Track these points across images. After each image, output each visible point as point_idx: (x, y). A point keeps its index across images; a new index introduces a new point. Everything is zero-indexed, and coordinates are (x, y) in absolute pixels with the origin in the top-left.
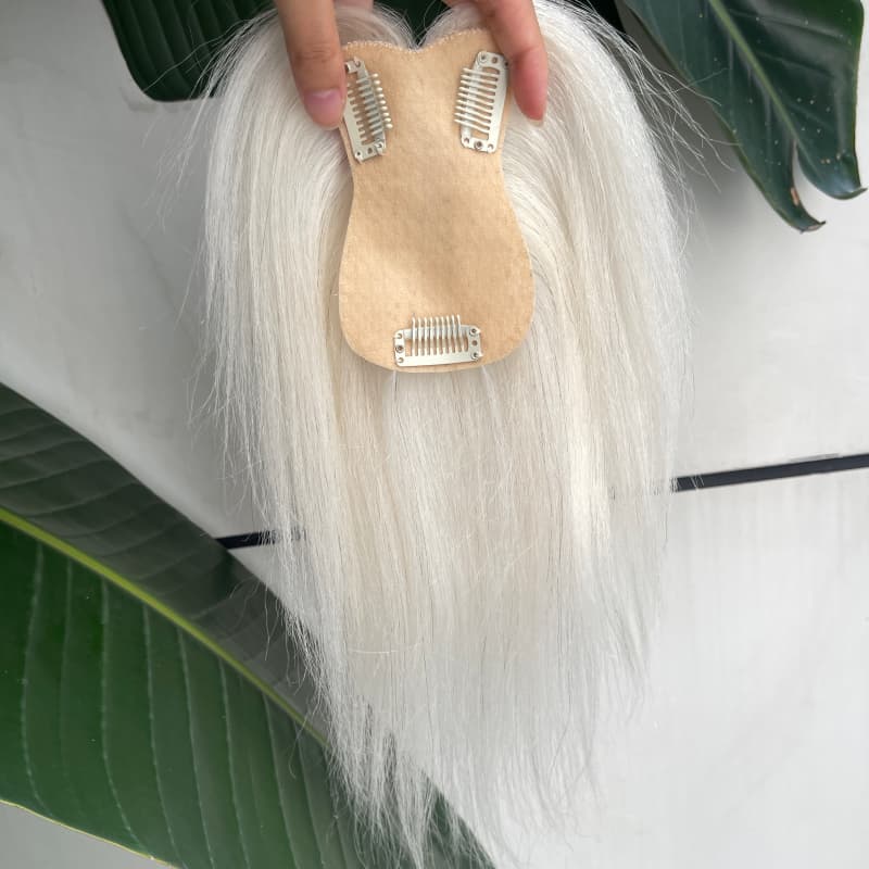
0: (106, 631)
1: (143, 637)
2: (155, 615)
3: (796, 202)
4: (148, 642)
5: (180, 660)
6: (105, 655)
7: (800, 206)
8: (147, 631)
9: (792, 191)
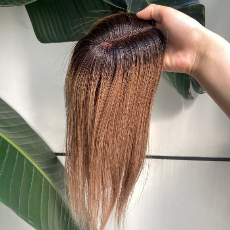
0: (7, 155)
1: (15, 157)
2: (20, 153)
3: (189, 92)
4: (17, 159)
5: (23, 164)
6: (5, 160)
7: (190, 93)
8: (17, 156)
9: (189, 89)
